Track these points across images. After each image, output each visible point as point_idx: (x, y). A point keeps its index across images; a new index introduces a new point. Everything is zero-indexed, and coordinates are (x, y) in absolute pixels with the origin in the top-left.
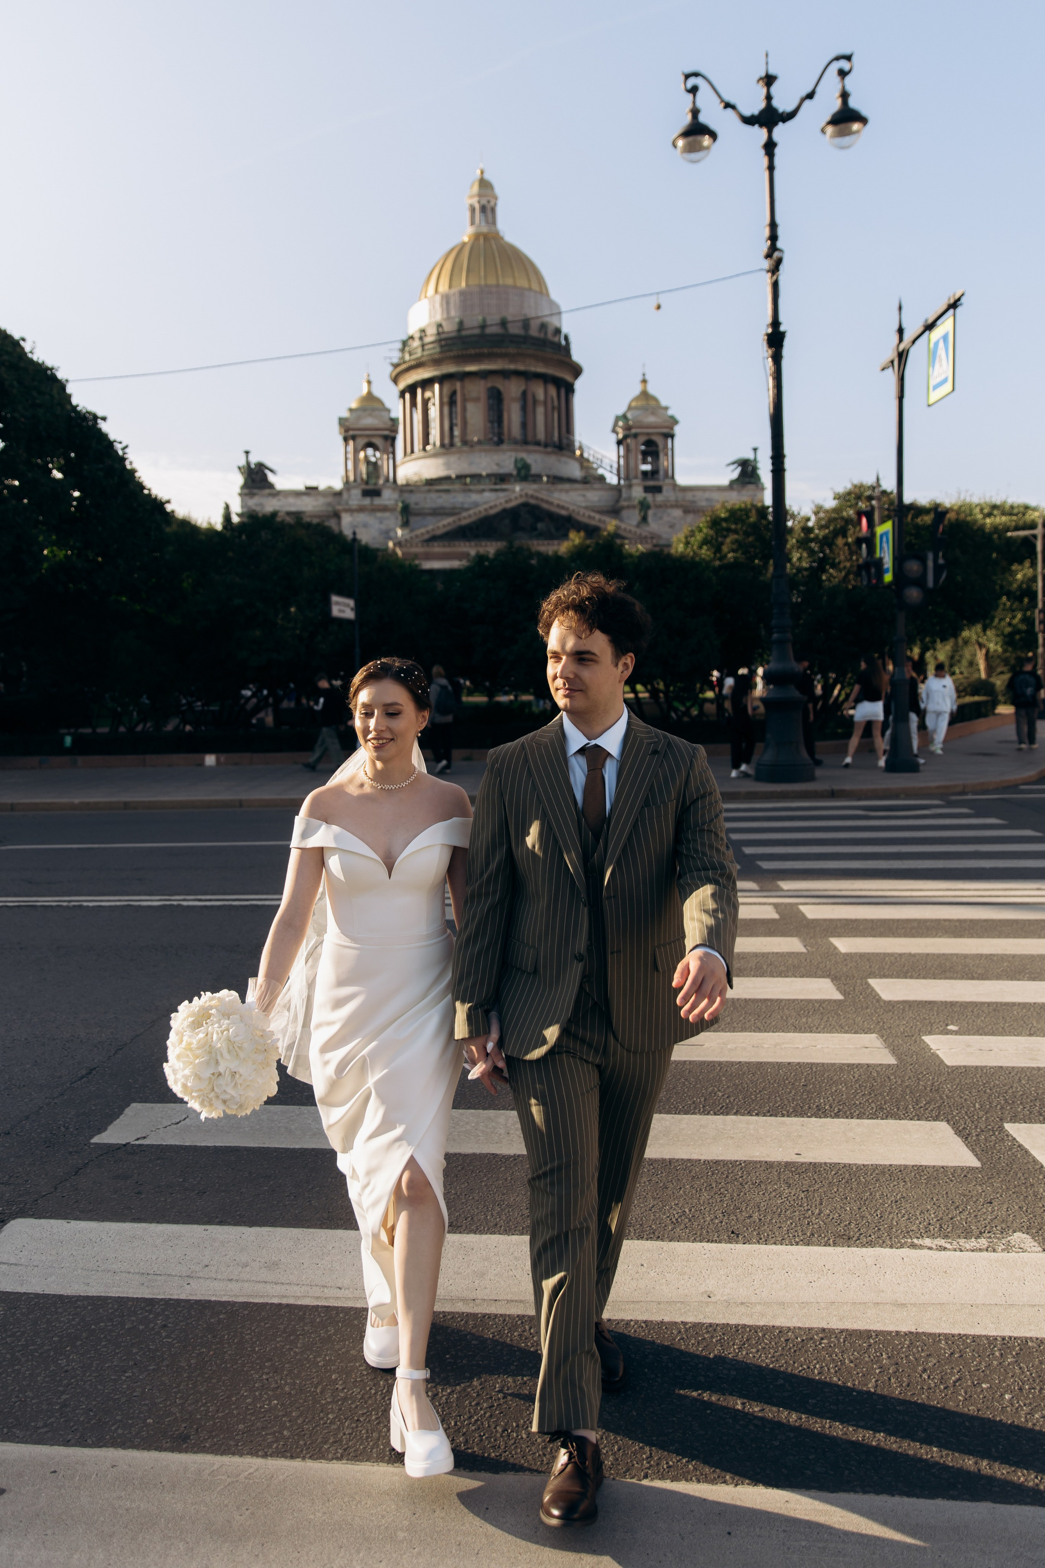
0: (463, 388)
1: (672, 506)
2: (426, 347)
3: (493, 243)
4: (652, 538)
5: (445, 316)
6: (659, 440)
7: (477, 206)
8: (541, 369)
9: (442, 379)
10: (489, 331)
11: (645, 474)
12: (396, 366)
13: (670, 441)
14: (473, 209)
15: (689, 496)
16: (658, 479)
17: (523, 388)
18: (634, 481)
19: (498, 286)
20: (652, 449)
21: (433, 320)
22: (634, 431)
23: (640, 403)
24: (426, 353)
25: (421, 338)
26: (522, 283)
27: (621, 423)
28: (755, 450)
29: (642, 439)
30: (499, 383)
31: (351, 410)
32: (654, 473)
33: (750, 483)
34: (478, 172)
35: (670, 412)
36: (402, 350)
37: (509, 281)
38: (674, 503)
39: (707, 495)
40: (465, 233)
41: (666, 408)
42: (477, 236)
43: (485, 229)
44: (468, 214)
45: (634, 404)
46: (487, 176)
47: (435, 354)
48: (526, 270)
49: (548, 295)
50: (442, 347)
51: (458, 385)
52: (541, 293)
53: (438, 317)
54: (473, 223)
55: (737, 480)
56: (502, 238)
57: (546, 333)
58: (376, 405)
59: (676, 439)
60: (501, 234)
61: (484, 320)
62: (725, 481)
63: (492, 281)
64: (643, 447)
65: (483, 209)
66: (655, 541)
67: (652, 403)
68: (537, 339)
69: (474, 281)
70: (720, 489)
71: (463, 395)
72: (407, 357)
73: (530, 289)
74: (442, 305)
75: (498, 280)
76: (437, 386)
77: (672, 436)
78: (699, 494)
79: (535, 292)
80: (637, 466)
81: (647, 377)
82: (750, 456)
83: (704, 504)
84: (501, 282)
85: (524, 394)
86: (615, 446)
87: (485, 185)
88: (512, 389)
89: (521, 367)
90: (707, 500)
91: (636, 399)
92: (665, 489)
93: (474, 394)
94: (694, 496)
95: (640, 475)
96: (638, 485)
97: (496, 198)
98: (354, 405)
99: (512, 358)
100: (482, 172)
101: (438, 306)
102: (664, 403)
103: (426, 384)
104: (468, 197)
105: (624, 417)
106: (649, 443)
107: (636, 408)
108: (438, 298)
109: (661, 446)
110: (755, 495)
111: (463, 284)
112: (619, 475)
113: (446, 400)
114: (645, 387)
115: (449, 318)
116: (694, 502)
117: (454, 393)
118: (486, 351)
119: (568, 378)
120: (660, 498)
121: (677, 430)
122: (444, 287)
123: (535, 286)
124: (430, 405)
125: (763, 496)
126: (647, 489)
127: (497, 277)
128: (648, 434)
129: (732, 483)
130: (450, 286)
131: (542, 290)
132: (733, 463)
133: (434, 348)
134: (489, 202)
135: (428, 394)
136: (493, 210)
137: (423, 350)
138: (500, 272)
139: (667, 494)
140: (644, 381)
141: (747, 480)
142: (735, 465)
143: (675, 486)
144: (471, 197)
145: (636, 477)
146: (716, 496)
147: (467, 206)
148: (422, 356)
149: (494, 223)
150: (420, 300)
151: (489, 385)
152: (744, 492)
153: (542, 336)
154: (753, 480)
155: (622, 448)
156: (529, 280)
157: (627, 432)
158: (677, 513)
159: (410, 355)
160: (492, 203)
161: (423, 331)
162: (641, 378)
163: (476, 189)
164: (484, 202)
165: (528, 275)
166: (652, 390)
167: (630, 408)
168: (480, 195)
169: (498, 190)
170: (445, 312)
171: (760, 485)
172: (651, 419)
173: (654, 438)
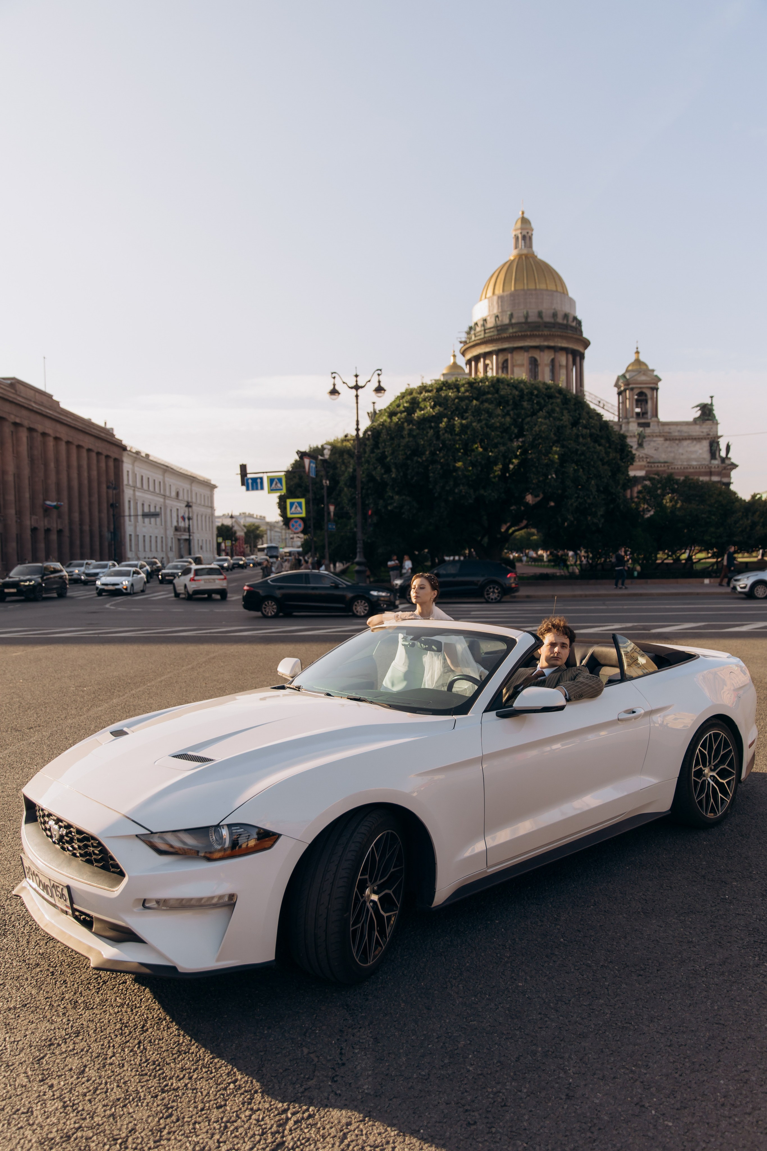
0: (512, 358)
1: (657, 436)
2: (487, 331)
3: (531, 260)
4: (647, 458)
5: (500, 310)
6: (648, 392)
7: (520, 236)
8: (564, 345)
9: (498, 352)
10: (530, 320)
11: (638, 414)
12: (465, 343)
13: (655, 391)
14: (517, 238)
15: (667, 429)
16: (647, 418)
17: (553, 357)
18: (631, 420)
19: (536, 289)
20: (643, 398)
21: (491, 313)
22: (631, 386)
23: (635, 368)
24: (487, 335)
25: (483, 325)
26: (552, 287)
27: (621, 381)
28: (712, 397)
29: (637, 391)
30: (537, 355)
31: (444, 375)
32: (644, 414)
33: (708, 420)
34: (521, 213)
35: (655, 373)
36: (468, 333)
37: (543, 286)
38: (658, 434)
39: (679, 428)
40: (511, 253)
41: (653, 371)
42: (520, 256)
43: (525, 251)
44: (513, 241)
45: (630, 368)
46: (526, 216)
47: (494, 336)
48: (554, 278)
49: (567, 294)
50: (498, 330)
51: (509, 356)
52: (563, 293)
53: (495, 311)
54: (516, 248)
55: (699, 417)
56: (536, 257)
57: (567, 321)
58: (460, 371)
59: (659, 391)
60: (536, 254)
61: (527, 313)
62: (690, 419)
63: (532, 286)
64: (636, 397)
65: (524, 238)
66: (648, 460)
67: (644, 367)
68: (562, 325)
69: (520, 287)
70: (687, 424)
71: (512, 362)
72: (473, 338)
73: (557, 291)
74: (498, 303)
75: (536, 286)
76: (494, 357)
77: (657, 389)
78: (673, 428)
79: (560, 293)
80: (633, 410)
81: (639, 350)
82: (708, 401)
83: (676, 434)
84: (538, 287)
85: (553, 361)
86: (617, 396)
87: (525, 221)
88: (545, 358)
89: (552, 344)
90: (679, 431)
91: (632, 364)
92: (651, 424)
93: (519, 362)
94: (670, 429)
95: (635, 415)
96: (634, 422)
97: (532, 230)
98: (445, 372)
99: (546, 338)
100: (523, 213)
101: (495, 303)
102: (651, 367)
103: (486, 355)
104: (512, 230)
105: (624, 376)
106: (641, 394)
107: (632, 371)
108: (495, 298)
109: (649, 396)
110: (712, 428)
111: (513, 289)
112: (619, 416)
113: (500, 365)
114: (638, 357)
115: (503, 311)
116: (670, 433)
117: (506, 361)
118: (529, 333)
119: (581, 349)
120: (648, 431)
121: (660, 384)
122: (499, 291)
123: (560, 289)
124: (488, 369)
125: (717, 429)
126: (640, 425)
127: (536, 283)
128: (640, 388)
129: (696, 420)
130: (503, 291)
131: (564, 292)
132: (697, 406)
133: (493, 332)
134: (528, 233)
135: (488, 362)
136: (530, 238)
137: (485, 333)
138: (537, 281)
139: (653, 428)
140: (637, 353)
141: (706, 418)
142: (699, 408)
143: (658, 422)
144: (516, 230)
145: (632, 417)
146: (685, 428)
147: (513, 236)
148: (485, 337)
149: (531, 246)
150: (481, 300)
151: (530, 355)
152: (704, 426)
153: (565, 322)
154: (710, 418)
155: (621, 397)
156: (556, 285)
157: (626, 387)
158: (660, 440)
159: (475, 337)
160: (530, 234)
161: (485, 320)
162: (635, 350)
163: (519, 225)
164: (525, 233)
165: (555, 282)
166: (642, 358)
167: (627, 371)
168: (522, 229)
169: (533, 225)
170: (500, 308)
171: (715, 422)
172: (643, 378)
173: (645, 390)
